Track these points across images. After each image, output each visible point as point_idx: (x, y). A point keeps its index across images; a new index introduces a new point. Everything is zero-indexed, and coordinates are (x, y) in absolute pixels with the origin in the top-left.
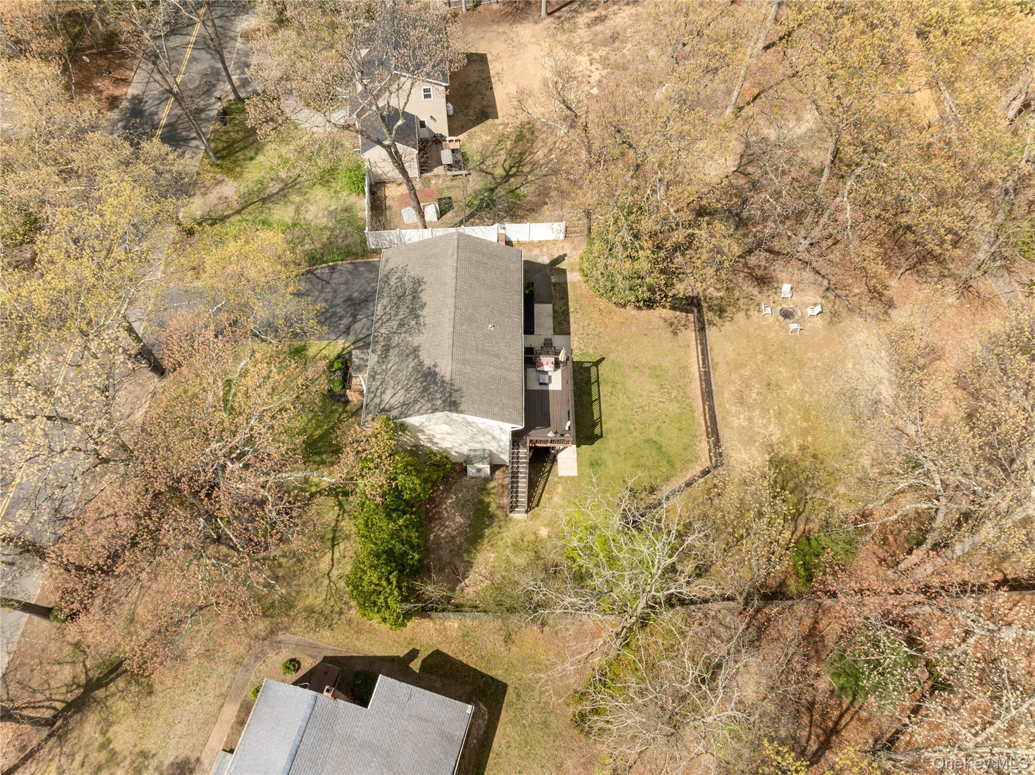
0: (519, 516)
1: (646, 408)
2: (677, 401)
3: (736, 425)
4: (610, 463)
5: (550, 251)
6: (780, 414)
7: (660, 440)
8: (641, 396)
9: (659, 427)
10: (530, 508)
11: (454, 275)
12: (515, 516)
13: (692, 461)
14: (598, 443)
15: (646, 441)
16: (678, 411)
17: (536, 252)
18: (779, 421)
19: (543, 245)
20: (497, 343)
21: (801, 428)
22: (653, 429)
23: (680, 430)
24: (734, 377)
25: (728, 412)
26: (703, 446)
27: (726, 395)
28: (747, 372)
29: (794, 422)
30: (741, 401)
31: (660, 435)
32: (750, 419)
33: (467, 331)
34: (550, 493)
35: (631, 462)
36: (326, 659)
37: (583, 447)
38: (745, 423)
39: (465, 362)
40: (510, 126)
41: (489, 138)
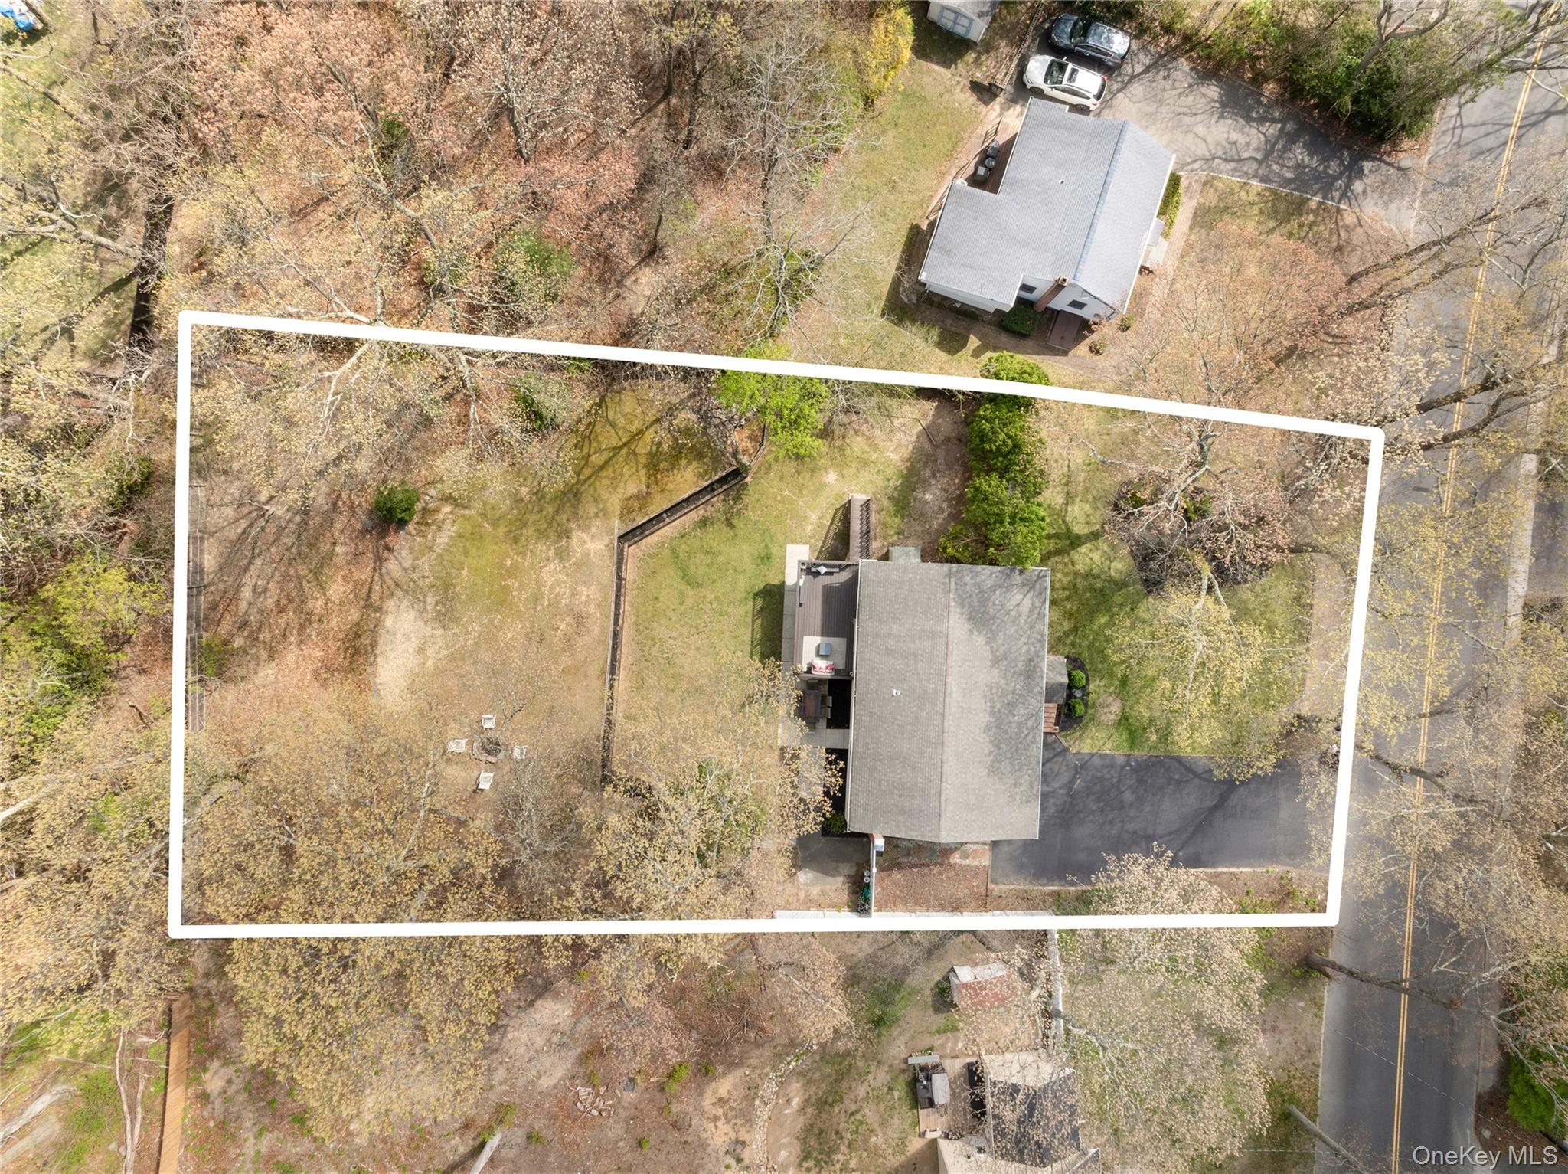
0: (860, 498)
1: (694, 630)
2: (653, 639)
3: (593, 588)
4: (747, 559)
5: (794, 891)
6: (536, 599)
7: (683, 587)
8: (698, 649)
9: (682, 604)
10: (847, 508)
11: (946, 766)
12: (864, 497)
13: (649, 556)
14: (760, 586)
15: (700, 585)
16: (655, 625)
17: (815, 891)
18: (539, 589)
19: (805, 902)
20: (889, 672)
21: (516, 578)
22: (690, 601)
23: (656, 598)
24: (581, 655)
25: (599, 606)
26: (630, 573)
27: (596, 629)
28: (565, 660)
29: (521, 588)
30: (580, 620)
31: (681, 593)
32: (574, 593)
33: (928, 681)
34: (821, 525)
35: (722, 558)
36: (1065, 353)
37: (776, 582)
38: (582, 589)
39: (932, 635)
40: (838, 1166)
41: (873, 1139)
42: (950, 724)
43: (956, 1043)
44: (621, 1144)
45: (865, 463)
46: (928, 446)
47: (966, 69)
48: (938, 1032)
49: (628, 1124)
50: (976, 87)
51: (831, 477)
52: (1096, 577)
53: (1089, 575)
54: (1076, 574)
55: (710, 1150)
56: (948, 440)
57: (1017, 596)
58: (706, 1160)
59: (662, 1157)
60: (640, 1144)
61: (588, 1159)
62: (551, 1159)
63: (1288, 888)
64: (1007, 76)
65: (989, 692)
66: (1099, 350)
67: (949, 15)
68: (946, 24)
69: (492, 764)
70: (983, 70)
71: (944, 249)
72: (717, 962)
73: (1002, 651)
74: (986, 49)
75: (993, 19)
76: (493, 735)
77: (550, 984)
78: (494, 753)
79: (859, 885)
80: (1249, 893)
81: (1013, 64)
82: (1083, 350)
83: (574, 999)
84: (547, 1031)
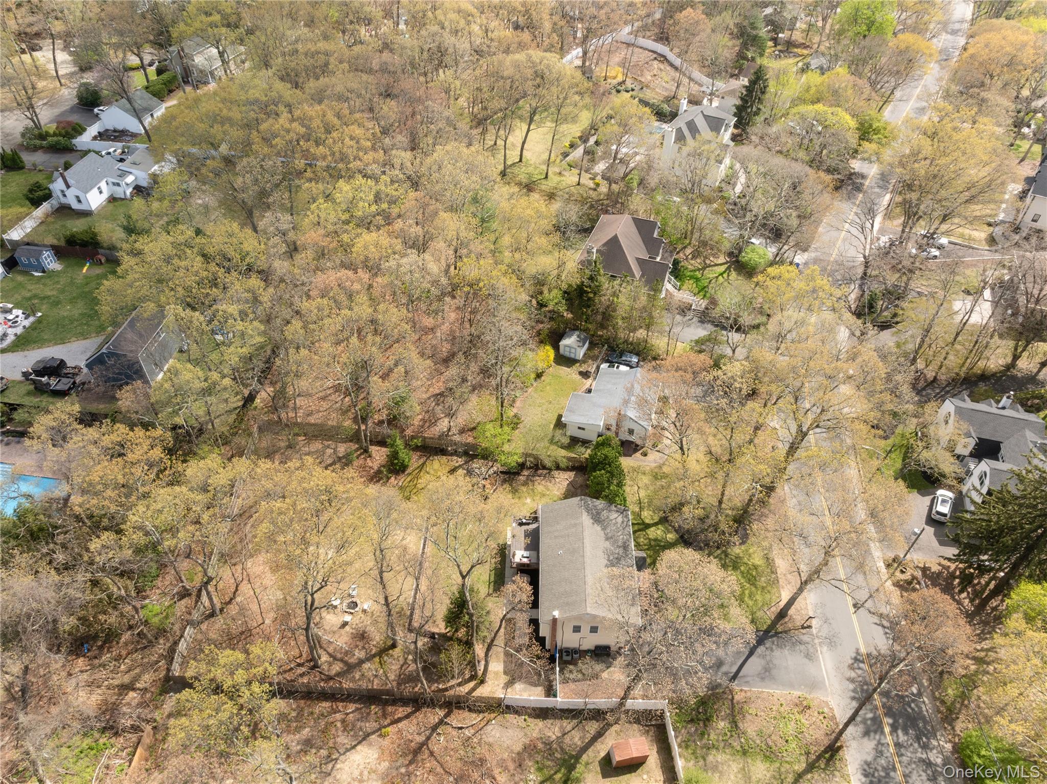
36: (631, 456)
42: (587, 560)
45: (544, 495)
46: (573, 489)
47: (577, 368)
50: (581, 373)
51: (529, 500)
52: (660, 541)
53: (656, 540)
54: (650, 539)
56: (581, 486)
57: (614, 515)
63: (805, 703)
64: (592, 369)
65: (606, 551)
66: (645, 455)
67: (567, 349)
68: (567, 354)
69: (352, 613)
70: (583, 368)
71: (571, 411)
72: (468, 733)
73: (610, 535)
74: (584, 361)
75: (585, 354)
76: (354, 600)
77: (367, 736)
78: (353, 608)
79: (550, 691)
80: (781, 705)
81: (595, 366)
82: (638, 454)
83: (380, 747)
84: (361, 767)
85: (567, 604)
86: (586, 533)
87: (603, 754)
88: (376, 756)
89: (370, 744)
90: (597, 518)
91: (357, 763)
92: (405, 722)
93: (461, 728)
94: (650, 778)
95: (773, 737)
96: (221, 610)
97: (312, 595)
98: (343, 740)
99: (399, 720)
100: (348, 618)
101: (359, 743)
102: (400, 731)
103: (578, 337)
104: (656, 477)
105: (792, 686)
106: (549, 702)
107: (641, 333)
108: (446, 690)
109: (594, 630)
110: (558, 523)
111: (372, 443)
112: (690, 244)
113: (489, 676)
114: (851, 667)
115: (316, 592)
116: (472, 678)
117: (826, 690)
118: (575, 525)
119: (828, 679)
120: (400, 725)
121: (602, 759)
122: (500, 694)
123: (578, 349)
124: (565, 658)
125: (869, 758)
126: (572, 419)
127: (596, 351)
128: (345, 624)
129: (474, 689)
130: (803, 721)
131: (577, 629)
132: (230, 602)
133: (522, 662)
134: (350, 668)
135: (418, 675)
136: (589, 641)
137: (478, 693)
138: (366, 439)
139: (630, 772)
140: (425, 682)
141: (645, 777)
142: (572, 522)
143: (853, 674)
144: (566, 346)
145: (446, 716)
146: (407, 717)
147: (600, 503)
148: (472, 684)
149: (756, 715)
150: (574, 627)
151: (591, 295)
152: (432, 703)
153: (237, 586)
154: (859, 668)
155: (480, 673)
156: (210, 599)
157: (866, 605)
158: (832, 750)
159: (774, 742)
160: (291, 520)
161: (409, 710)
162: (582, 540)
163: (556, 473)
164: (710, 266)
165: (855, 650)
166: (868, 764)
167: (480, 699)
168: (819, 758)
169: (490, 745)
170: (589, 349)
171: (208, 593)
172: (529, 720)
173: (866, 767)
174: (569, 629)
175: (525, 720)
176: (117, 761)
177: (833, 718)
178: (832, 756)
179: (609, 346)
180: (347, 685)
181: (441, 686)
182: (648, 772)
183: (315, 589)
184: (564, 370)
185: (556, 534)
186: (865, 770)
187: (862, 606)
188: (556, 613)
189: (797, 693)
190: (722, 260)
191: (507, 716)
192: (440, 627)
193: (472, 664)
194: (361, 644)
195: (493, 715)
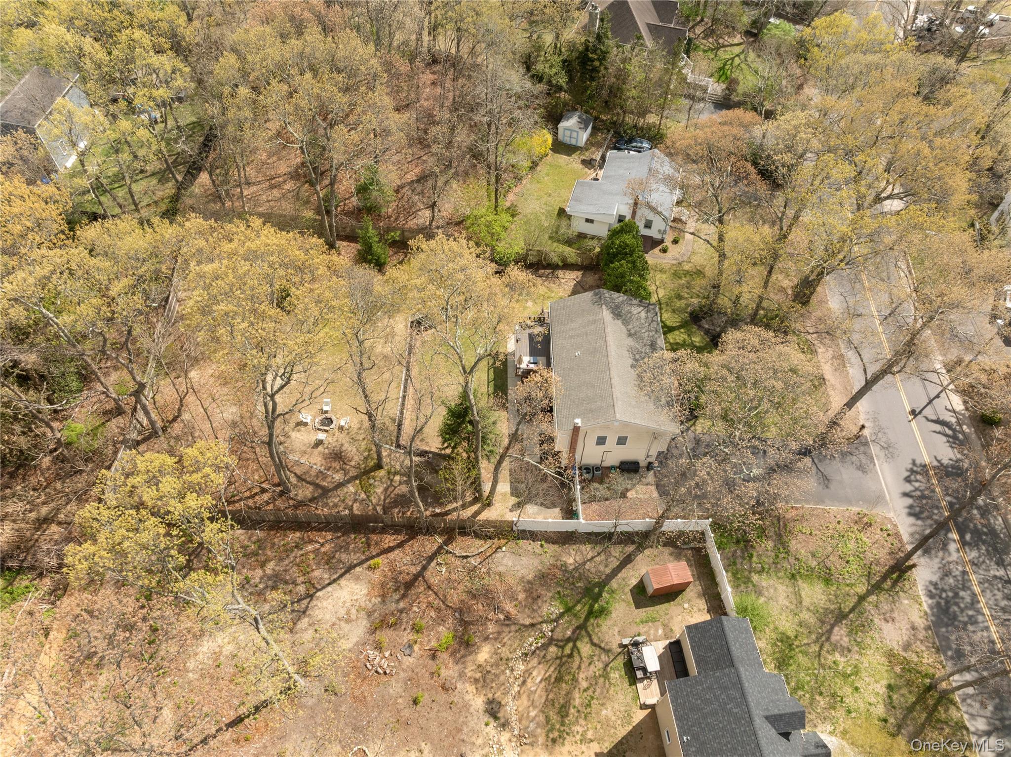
11: (613, 381)
40: (578, 737)
41: (604, 712)
42: (612, 360)
43: (657, 630)
44: (400, 701)
45: (548, 298)
46: (581, 290)
47: (576, 158)
48: (642, 622)
49: (406, 684)
50: (584, 162)
51: (530, 304)
55: (472, 710)
56: (594, 281)
58: (470, 718)
59: (433, 714)
60: (415, 702)
61: (373, 711)
62: (343, 709)
63: (865, 520)
64: (598, 156)
65: (631, 350)
66: (664, 251)
67: (568, 133)
68: (567, 140)
69: (326, 431)
70: (587, 156)
71: (577, 200)
72: (473, 562)
73: (633, 331)
74: (585, 149)
75: (588, 140)
76: (328, 416)
77: (350, 568)
78: (328, 425)
79: (570, 513)
80: (839, 522)
81: (600, 154)
82: (656, 251)
83: (369, 582)
84: (348, 605)
85: (591, 411)
86: (609, 330)
87: (634, 582)
88: (365, 591)
89: (357, 579)
90: (617, 313)
91: (342, 600)
92: (397, 552)
93: (466, 557)
94: (692, 606)
95: (831, 558)
96: (164, 429)
97: (272, 396)
98: (320, 574)
99: (390, 550)
100: (321, 436)
101: (341, 576)
102: (391, 563)
103: (579, 118)
104: (676, 275)
105: (849, 502)
106: (569, 525)
107: (652, 119)
108: (447, 513)
109: (622, 441)
110: (572, 321)
111: (340, 238)
112: (702, 20)
113: (497, 498)
114: (908, 480)
115: (277, 392)
116: (476, 500)
117: (887, 504)
118: (595, 322)
119: (889, 494)
120: (392, 556)
121: (634, 587)
122: (512, 517)
123: (581, 132)
124: (586, 476)
125: (935, 578)
126: (578, 210)
127: (600, 137)
128: (319, 443)
129: (477, 513)
130: (864, 539)
131: (601, 441)
132: (175, 419)
133: (545, 475)
134: (325, 492)
135: (413, 495)
136: (614, 455)
137: (484, 516)
138: (331, 230)
139: (668, 601)
140: (421, 504)
141: (686, 606)
142: (591, 318)
143: (908, 488)
144: (565, 129)
145: (447, 542)
146: (400, 545)
147: (619, 297)
148: (476, 507)
149: (811, 534)
150: (599, 438)
151: (597, 63)
152: (429, 530)
153: (181, 401)
154: (917, 481)
155: (486, 494)
156: (147, 413)
157: (925, 412)
158: (899, 570)
159: (833, 562)
160: (232, 286)
161: (401, 538)
162: (605, 338)
163: (560, 273)
164: (724, 46)
165: (911, 461)
166: (935, 585)
167: (488, 523)
168: (884, 578)
169: (500, 574)
170: (591, 135)
171: (144, 408)
172: (545, 545)
173: (932, 588)
174: (592, 440)
175: (542, 546)
176: (44, 606)
177: (897, 535)
178: (900, 577)
179: (615, 132)
180: (323, 511)
181: (438, 511)
182: (689, 601)
183: (275, 389)
184: (562, 159)
185: (571, 333)
186: (930, 591)
187: (920, 412)
188: (578, 421)
189: (855, 509)
190: (738, 39)
191: (521, 542)
192: (433, 443)
193: (476, 484)
194: (336, 465)
195: (503, 541)
